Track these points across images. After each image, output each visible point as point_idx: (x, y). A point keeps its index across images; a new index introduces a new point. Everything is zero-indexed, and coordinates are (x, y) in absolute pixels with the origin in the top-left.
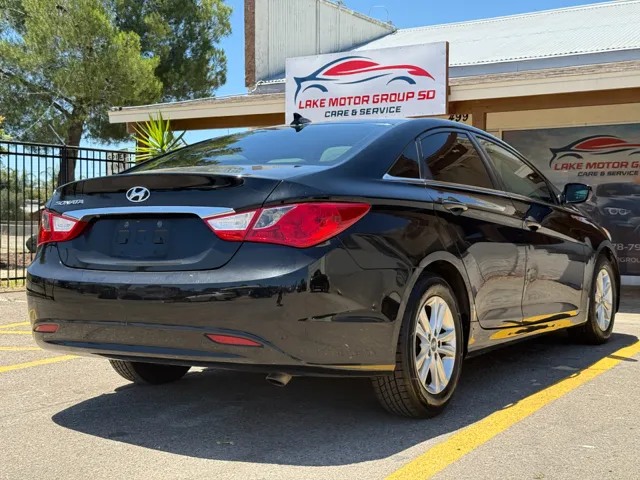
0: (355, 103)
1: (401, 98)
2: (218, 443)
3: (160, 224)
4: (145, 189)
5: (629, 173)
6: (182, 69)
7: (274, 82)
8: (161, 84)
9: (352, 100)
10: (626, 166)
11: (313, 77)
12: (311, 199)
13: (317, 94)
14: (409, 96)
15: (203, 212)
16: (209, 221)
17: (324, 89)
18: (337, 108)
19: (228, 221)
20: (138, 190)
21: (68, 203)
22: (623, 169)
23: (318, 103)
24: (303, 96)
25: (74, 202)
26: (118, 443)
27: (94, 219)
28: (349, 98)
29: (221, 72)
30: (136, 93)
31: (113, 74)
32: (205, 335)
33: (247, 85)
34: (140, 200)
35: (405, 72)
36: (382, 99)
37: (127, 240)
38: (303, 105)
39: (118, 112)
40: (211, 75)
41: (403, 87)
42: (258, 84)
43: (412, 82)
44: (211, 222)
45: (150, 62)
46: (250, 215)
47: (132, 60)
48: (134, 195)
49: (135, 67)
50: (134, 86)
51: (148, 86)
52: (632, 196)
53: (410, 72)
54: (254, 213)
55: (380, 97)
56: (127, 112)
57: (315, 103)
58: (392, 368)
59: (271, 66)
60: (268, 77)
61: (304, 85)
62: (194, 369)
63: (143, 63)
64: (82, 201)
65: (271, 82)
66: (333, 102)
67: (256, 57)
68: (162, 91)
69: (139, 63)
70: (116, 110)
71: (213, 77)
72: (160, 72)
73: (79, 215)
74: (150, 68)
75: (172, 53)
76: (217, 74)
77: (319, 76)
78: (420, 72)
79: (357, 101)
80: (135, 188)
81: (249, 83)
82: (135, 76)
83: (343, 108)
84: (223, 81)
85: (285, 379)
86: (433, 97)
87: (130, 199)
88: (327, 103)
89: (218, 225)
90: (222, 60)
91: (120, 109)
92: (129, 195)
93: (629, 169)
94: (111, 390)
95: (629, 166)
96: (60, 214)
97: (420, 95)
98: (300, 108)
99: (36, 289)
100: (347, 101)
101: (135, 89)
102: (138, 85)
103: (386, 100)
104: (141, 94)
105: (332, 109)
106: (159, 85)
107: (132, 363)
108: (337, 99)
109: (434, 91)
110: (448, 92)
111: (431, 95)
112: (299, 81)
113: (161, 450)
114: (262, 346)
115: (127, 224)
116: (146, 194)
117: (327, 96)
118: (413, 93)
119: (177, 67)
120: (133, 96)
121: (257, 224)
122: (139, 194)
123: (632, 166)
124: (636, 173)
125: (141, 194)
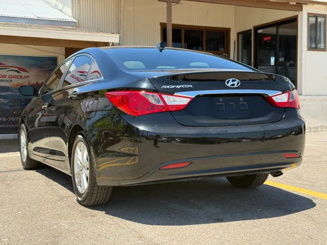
3: (241, 99)
4: (237, 80)
5: (7, 81)
10: (5, 77)
15: (270, 93)
20: (233, 81)
21: (176, 87)
22: (4, 79)
25: (182, 86)
34: (235, 86)
44: (274, 98)
48: (231, 83)
52: (9, 93)
80: (231, 79)
87: (229, 85)
92: (228, 83)
93: (7, 78)
114: (300, 157)
115: (221, 100)
116: (238, 83)
121: (290, 99)
122: (234, 83)
123: (9, 77)
124: (11, 81)
125: (236, 83)
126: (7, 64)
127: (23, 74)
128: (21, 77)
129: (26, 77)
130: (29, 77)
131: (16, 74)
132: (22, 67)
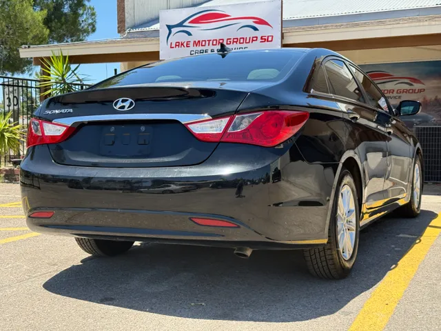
0: (213, 45)
1: (248, 41)
2: (193, 304)
3: (143, 128)
4: (130, 100)
5: (395, 97)
6: (63, 20)
7: (140, 30)
8: (48, 31)
9: (211, 42)
10: (393, 93)
11: (180, 25)
12: (269, 108)
13: (183, 38)
14: (254, 39)
15: (183, 118)
16: (189, 126)
17: (189, 34)
18: (200, 48)
19: (206, 125)
20: (123, 101)
21: (57, 112)
22: (391, 95)
23: (185, 44)
24: (173, 39)
25: (63, 111)
26: (112, 307)
27: (82, 125)
28: (209, 41)
29: (92, 24)
30: (30, 37)
31: (12, 23)
32: (190, 219)
33: (119, 32)
34: (126, 109)
35: (250, 22)
36: (234, 42)
37: (114, 142)
38: (174, 45)
39: (27, 50)
40: (84, 25)
41: (250, 33)
42: (127, 31)
43: (256, 29)
44: (191, 127)
45: (39, 15)
46: (225, 121)
47: (27, 12)
48: (120, 104)
49: (29, 17)
50: (28, 32)
51: (38, 32)
53: (254, 22)
54: (228, 119)
55: (232, 40)
56: (34, 50)
57: (182, 44)
58: (325, 241)
59: (137, 18)
60: (134, 27)
61: (174, 30)
62: (137, 243)
63: (35, 14)
64: (71, 110)
65: (137, 30)
66: (197, 43)
67: (126, 11)
68: (49, 35)
69: (32, 15)
70: (25, 48)
71: (86, 27)
72: (47, 22)
73: (70, 122)
74: (40, 18)
75: (55, 8)
76: (89, 25)
77: (186, 24)
78: (262, 22)
79: (215, 43)
80: (121, 99)
81: (121, 29)
82: (29, 24)
83: (204, 48)
84: (94, 31)
85: (249, 252)
86: (271, 41)
87: (117, 108)
88: (191, 44)
89: (197, 129)
90: (93, 14)
91: (29, 47)
92: (116, 105)
93: (395, 94)
94: (78, 262)
95: (395, 92)
96: (50, 121)
97: (262, 38)
98: (171, 47)
99: (28, 182)
100: (207, 42)
101: (29, 34)
102: (31, 31)
103: (236, 42)
104: (33, 38)
105: (196, 48)
106: (47, 32)
107: (94, 240)
108: (199, 41)
109: (272, 37)
110: (282, 37)
111: (270, 39)
112: (170, 27)
113: (149, 311)
114: (239, 227)
115: (113, 129)
116: (131, 104)
117: (191, 39)
118: (257, 37)
119: (59, 19)
120: (27, 39)
121: (230, 128)
122: (124, 104)
123: (397, 93)
124: (400, 97)
125: (127, 104)
126: (396, 75)
127: (417, 86)
128: (414, 91)
129: (420, 91)
130: (424, 90)
131: (407, 87)
132: (416, 77)
